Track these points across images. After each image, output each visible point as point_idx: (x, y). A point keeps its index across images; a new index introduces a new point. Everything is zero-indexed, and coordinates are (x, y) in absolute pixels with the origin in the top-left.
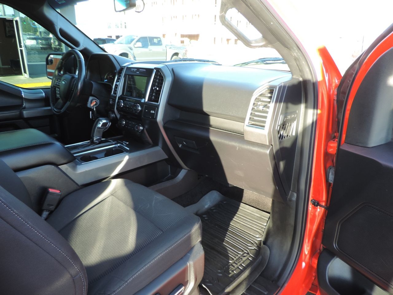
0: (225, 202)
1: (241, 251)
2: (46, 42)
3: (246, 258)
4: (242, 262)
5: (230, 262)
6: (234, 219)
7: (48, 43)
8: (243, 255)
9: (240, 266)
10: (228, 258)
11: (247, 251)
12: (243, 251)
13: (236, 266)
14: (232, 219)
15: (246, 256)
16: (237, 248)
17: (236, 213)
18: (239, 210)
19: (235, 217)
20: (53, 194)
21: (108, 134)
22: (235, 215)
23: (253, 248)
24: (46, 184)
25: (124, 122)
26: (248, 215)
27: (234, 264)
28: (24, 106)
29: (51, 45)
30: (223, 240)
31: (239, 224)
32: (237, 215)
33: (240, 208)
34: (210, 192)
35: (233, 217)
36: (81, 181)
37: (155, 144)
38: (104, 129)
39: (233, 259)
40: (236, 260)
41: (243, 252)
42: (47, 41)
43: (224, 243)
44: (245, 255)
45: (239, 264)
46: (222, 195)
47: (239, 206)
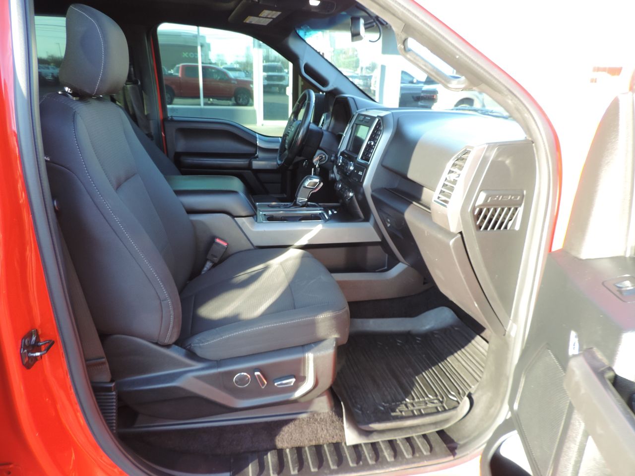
0: (456, 329)
1: (434, 394)
2: (364, 83)
3: (433, 405)
4: (424, 407)
5: (406, 401)
6: (456, 354)
7: (367, 83)
8: (432, 401)
9: (416, 410)
10: (407, 393)
11: (443, 398)
12: (436, 395)
13: (411, 408)
14: (452, 354)
15: (436, 403)
16: (430, 389)
17: (463, 347)
18: (470, 344)
19: (459, 352)
20: (218, 244)
21: (316, 198)
22: (460, 349)
23: (455, 399)
24: (217, 233)
25: (340, 186)
26: (477, 355)
27: (409, 405)
28: (256, 155)
29: (370, 86)
30: (418, 373)
31: (457, 363)
32: (463, 350)
33: (473, 342)
34: (440, 308)
35: (456, 352)
36: (258, 242)
37: (367, 219)
38: (312, 190)
39: (413, 399)
40: (416, 403)
41: (435, 398)
42: (365, 81)
43: (417, 378)
44: (436, 401)
45: (417, 408)
46: (457, 317)
47: (473, 338)
